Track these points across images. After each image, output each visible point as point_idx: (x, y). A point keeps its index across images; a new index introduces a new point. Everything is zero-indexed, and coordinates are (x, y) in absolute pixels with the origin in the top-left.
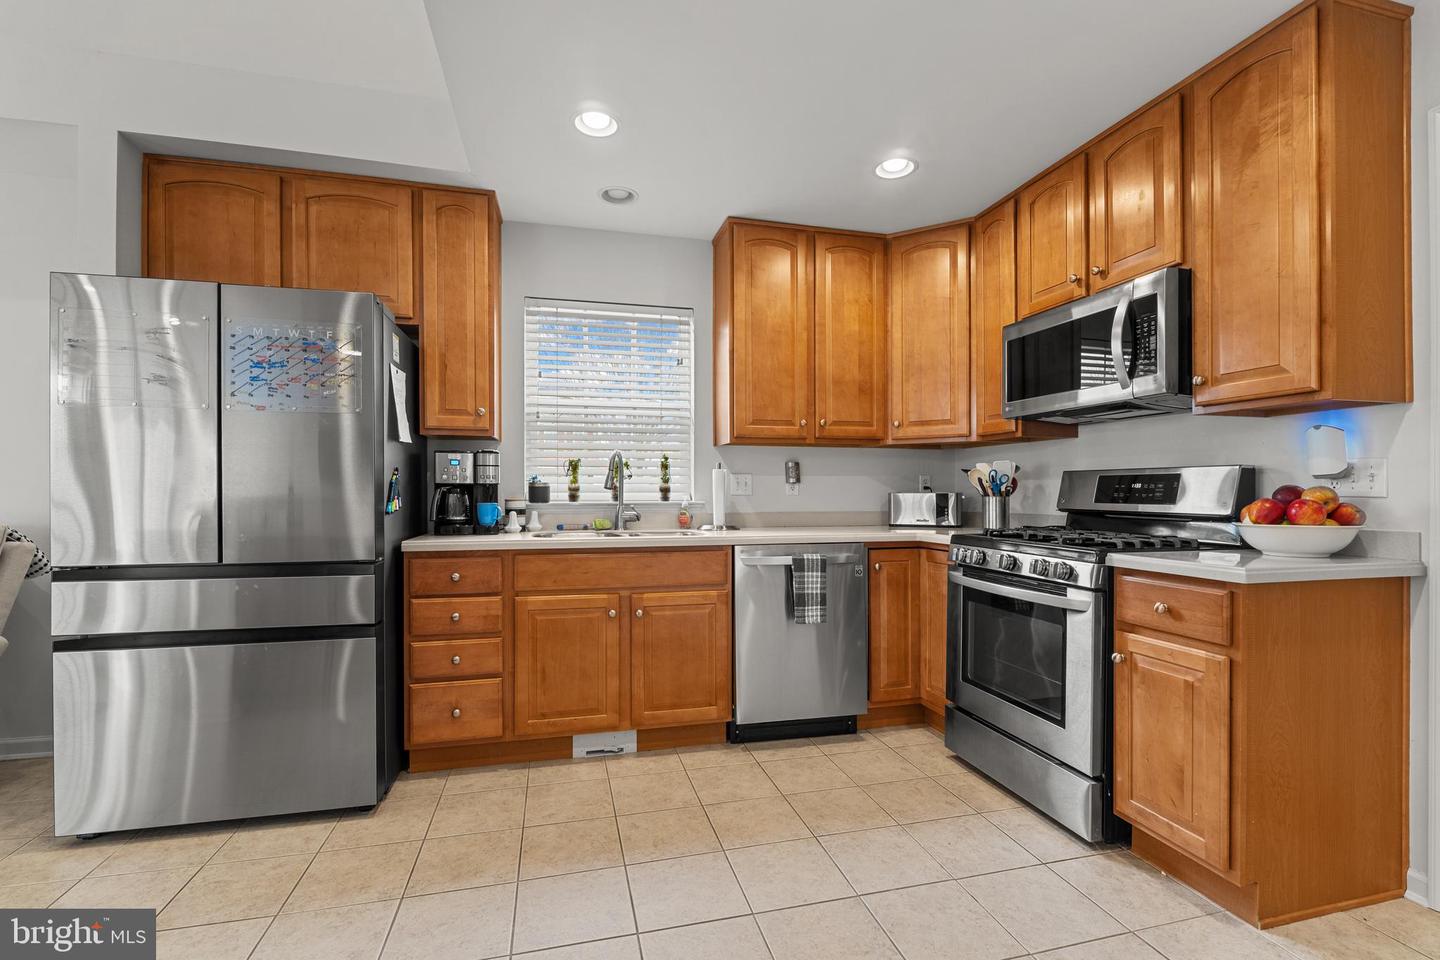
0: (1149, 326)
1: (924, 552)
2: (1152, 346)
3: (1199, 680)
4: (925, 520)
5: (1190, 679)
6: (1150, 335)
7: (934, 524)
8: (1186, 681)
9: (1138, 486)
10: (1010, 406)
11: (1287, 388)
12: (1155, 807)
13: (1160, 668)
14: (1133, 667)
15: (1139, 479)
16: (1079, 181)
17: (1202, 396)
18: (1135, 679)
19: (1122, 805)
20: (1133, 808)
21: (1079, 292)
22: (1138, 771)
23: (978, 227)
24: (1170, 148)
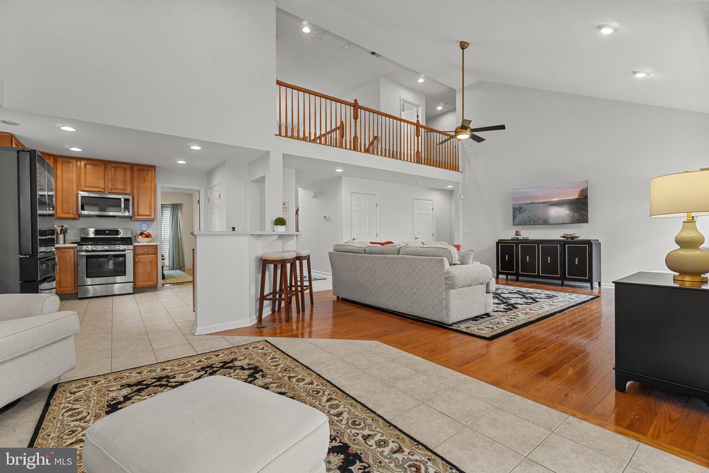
0: (128, 204)
2: (129, 207)
3: (152, 260)
8: (150, 260)
9: (108, 232)
11: (152, 218)
12: (144, 281)
13: (145, 260)
14: (139, 261)
15: (107, 230)
16: (103, 167)
17: (136, 217)
18: (139, 263)
19: (137, 284)
20: (139, 284)
21: (103, 190)
22: (140, 277)
23: (58, 159)
24: (129, 173)
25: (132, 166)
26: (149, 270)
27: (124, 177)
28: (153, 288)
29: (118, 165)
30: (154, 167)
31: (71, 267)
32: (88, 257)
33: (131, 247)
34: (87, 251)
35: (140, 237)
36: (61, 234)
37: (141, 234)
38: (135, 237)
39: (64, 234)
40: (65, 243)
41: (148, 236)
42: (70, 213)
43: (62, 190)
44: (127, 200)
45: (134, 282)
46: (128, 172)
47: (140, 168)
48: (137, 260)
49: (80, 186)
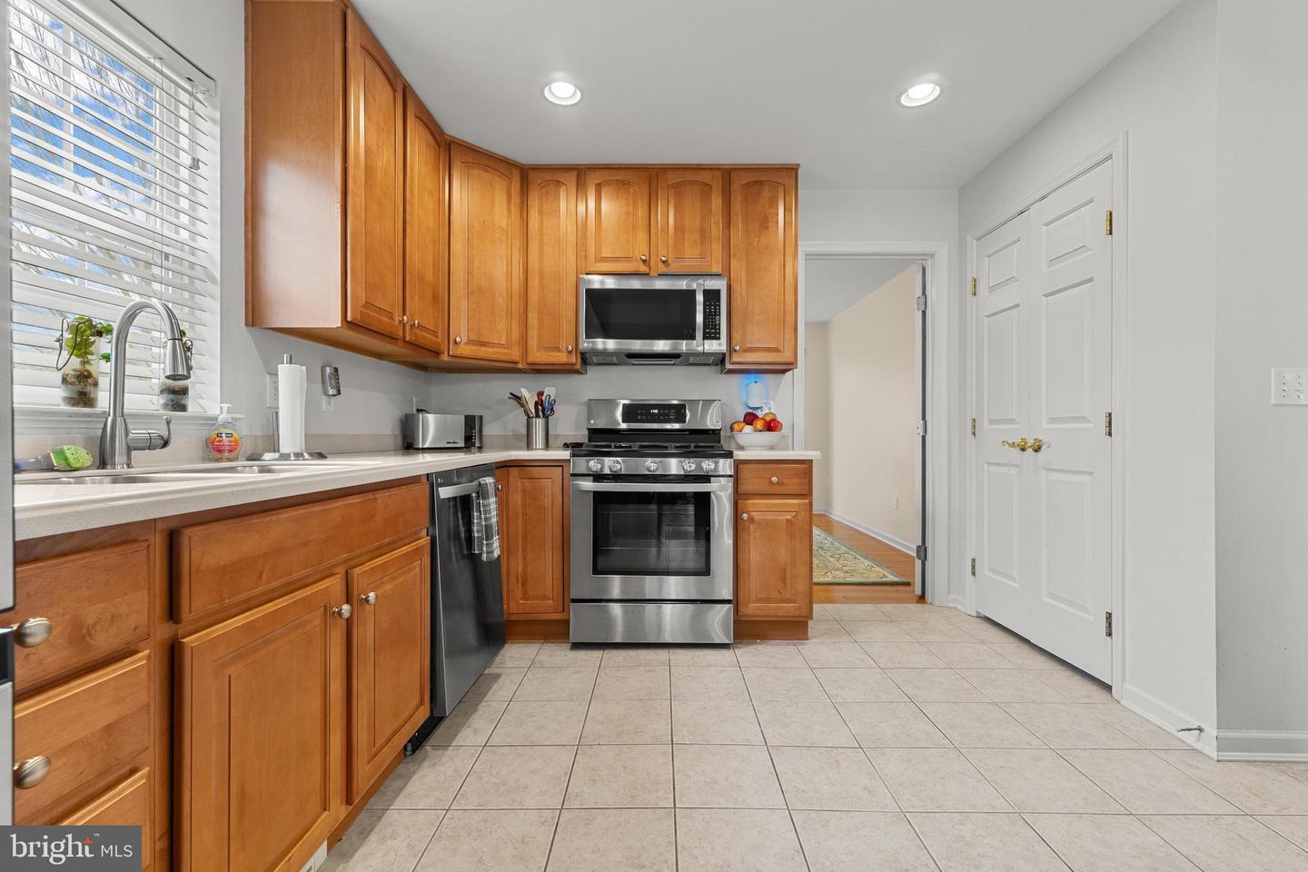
0: (715, 309)
1: (514, 471)
2: (717, 322)
3: (794, 517)
4: (454, 443)
5: (789, 517)
6: (715, 315)
7: (463, 446)
8: (787, 520)
9: (656, 411)
10: (588, 343)
11: (782, 360)
12: (767, 600)
13: (770, 517)
14: (752, 520)
15: (655, 406)
16: (645, 189)
17: (736, 358)
18: (752, 528)
19: (743, 610)
20: (752, 609)
21: (644, 269)
22: (753, 583)
23: (532, 175)
24: (717, 202)
25: (727, 175)
26: (783, 556)
27: (703, 220)
28: (794, 628)
29: (689, 176)
30: (792, 170)
31: (551, 529)
32: (599, 497)
33: (725, 466)
34: (598, 477)
35: (748, 429)
36: (538, 416)
37: (750, 418)
38: (732, 429)
39: (546, 417)
40: (547, 446)
41: (771, 426)
42: (558, 349)
43: (541, 275)
44: (712, 296)
45: (735, 602)
46: (714, 198)
47: (751, 178)
48: (745, 516)
49: (586, 257)
